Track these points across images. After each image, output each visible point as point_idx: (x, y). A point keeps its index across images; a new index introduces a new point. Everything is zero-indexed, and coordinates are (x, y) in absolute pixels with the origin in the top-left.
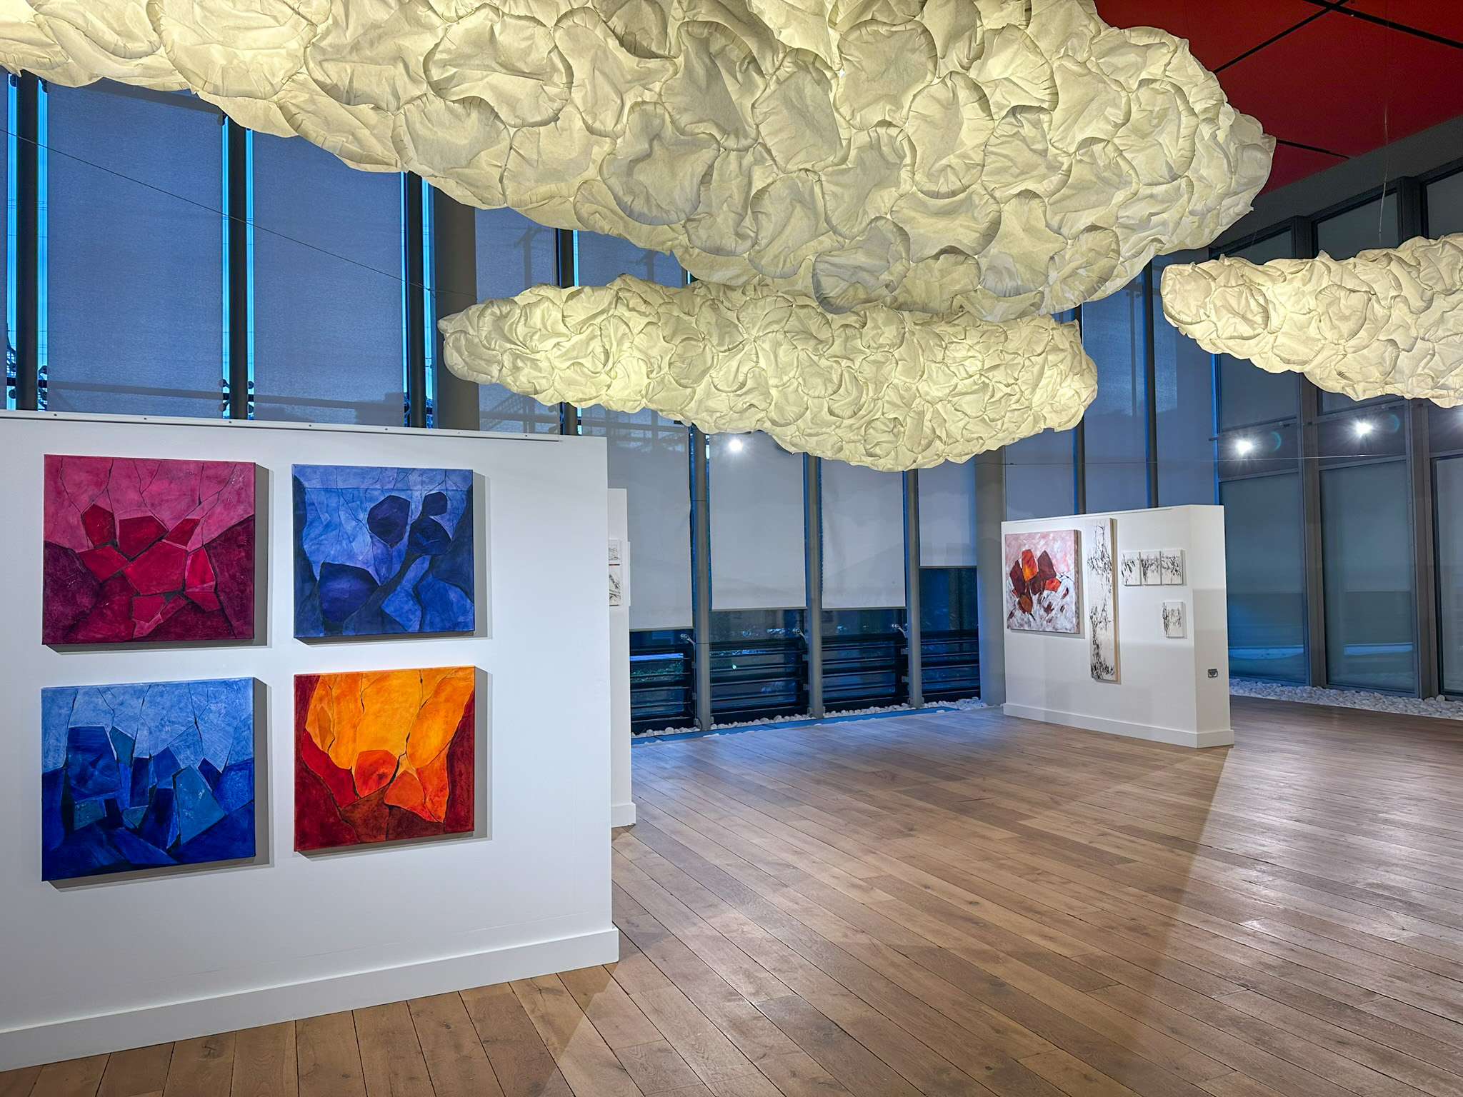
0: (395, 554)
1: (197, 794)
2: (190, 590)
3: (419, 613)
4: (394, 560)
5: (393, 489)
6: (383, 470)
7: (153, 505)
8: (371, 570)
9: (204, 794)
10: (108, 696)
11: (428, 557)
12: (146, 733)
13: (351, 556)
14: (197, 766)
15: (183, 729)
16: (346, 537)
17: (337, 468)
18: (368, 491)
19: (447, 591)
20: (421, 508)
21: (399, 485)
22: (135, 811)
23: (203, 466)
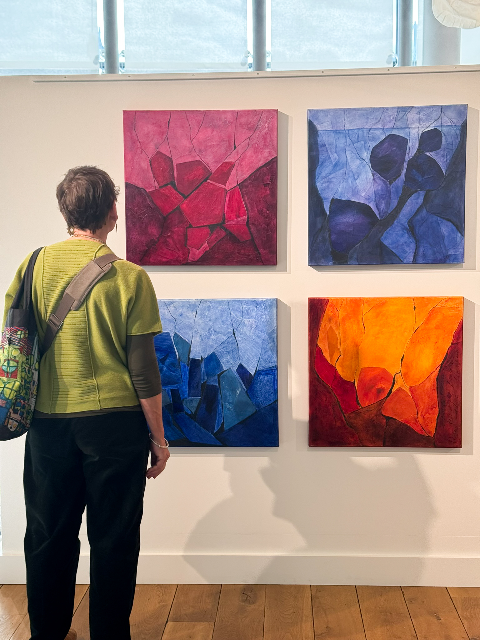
0: (393, 190)
1: (236, 391)
2: (229, 223)
3: (413, 246)
4: (392, 196)
5: (393, 128)
6: (385, 110)
7: (200, 150)
8: (372, 205)
9: (240, 392)
10: (172, 308)
11: (422, 193)
12: (198, 339)
13: (355, 192)
14: (235, 369)
15: (225, 338)
16: (351, 175)
17: (344, 110)
18: (371, 131)
19: (439, 224)
20: (417, 145)
21: (399, 124)
22: (192, 400)
23: (237, 114)
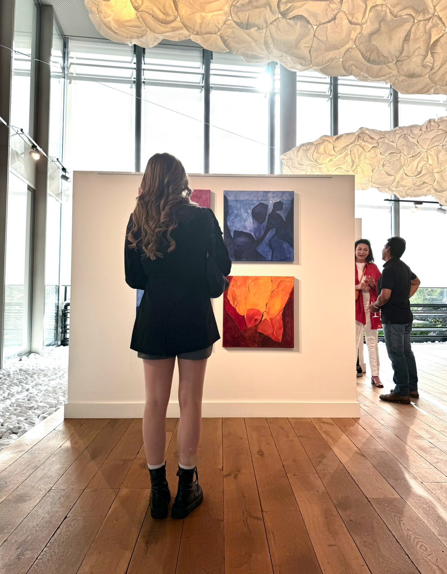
0: (262, 227)
3: (271, 253)
5: (262, 200)
6: (258, 192)
8: (252, 234)
11: (275, 229)
13: (245, 228)
16: (243, 220)
17: (240, 191)
18: (252, 201)
19: (283, 243)
20: (272, 208)
21: (264, 198)
